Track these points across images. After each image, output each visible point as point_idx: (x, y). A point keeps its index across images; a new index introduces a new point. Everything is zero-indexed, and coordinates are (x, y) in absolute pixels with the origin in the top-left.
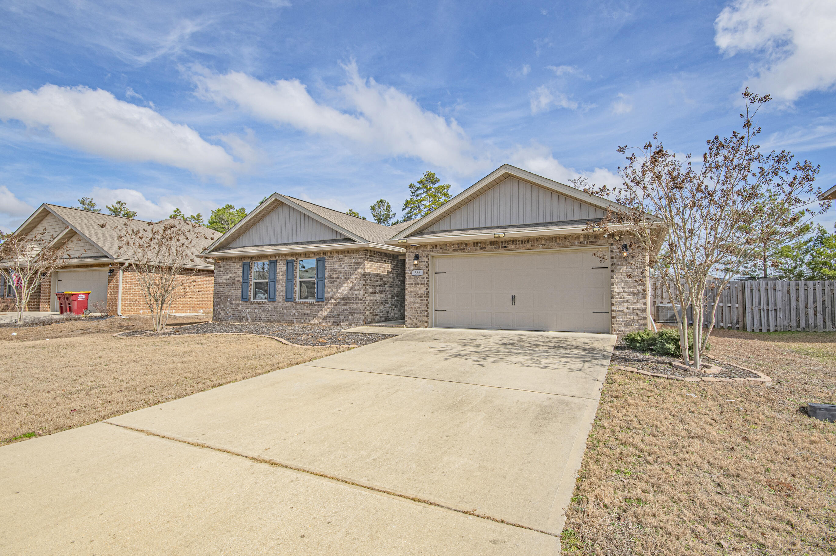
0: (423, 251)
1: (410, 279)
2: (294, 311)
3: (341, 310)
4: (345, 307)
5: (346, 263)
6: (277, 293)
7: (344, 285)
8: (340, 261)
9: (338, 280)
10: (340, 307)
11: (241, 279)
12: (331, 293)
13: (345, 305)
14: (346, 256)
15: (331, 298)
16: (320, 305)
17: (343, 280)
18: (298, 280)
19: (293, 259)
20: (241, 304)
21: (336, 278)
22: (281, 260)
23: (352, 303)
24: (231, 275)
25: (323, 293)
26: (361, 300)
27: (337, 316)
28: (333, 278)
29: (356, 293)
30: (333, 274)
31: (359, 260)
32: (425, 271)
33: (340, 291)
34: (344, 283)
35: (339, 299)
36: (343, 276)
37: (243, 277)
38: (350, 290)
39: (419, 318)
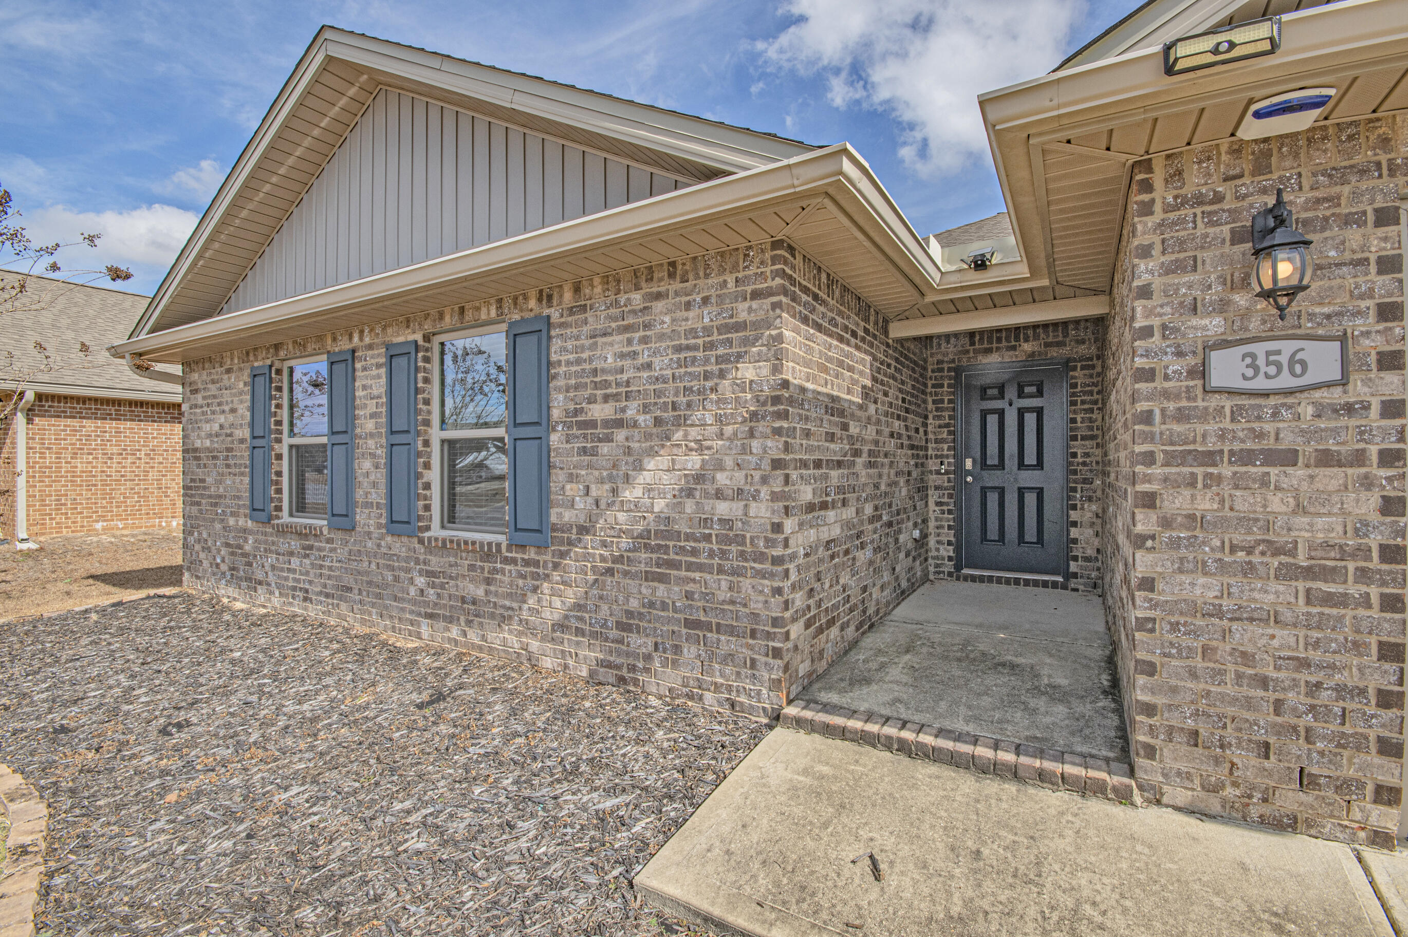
0: (1338, 175)
1: (1182, 416)
2: (421, 581)
3: (634, 604)
4: (661, 590)
5: (661, 337)
6: (359, 495)
7: (650, 464)
8: (627, 329)
9: (620, 435)
10: (632, 584)
11: (246, 433)
12: (580, 503)
13: (662, 579)
14: (658, 296)
15: (583, 530)
16: (527, 563)
17: (648, 436)
18: (436, 434)
19: (411, 338)
20: (251, 532)
21: (607, 423)
22: (370, 347)
23: (700, 568)
24: (222, 418)
25: (544, 503)
26: (760, 557)
27: (614, 633)
28: (592, 424)
29: (723, 508)
30: (591, 400)
31: (743, 312)
32: (1374, 344)
33: (629, 494)
34: (652, 453)
35: (625, 542)
36: (645, 409)
37: (252, 425)
38: (690, 493)
39: (1297, 748)
